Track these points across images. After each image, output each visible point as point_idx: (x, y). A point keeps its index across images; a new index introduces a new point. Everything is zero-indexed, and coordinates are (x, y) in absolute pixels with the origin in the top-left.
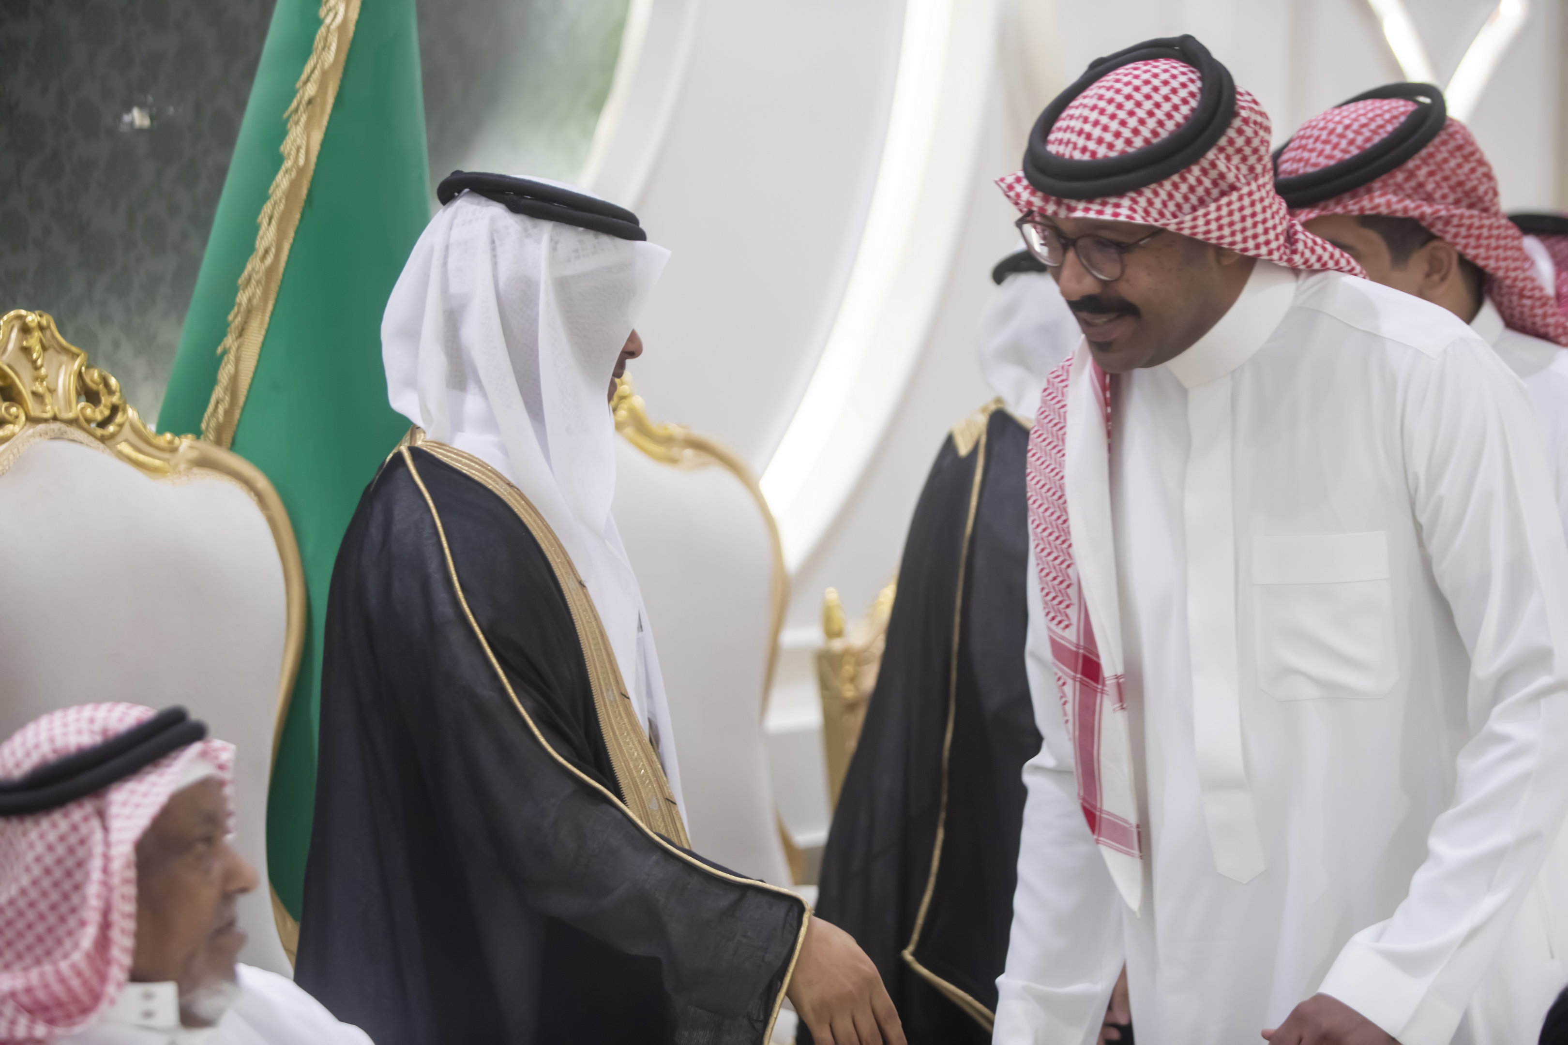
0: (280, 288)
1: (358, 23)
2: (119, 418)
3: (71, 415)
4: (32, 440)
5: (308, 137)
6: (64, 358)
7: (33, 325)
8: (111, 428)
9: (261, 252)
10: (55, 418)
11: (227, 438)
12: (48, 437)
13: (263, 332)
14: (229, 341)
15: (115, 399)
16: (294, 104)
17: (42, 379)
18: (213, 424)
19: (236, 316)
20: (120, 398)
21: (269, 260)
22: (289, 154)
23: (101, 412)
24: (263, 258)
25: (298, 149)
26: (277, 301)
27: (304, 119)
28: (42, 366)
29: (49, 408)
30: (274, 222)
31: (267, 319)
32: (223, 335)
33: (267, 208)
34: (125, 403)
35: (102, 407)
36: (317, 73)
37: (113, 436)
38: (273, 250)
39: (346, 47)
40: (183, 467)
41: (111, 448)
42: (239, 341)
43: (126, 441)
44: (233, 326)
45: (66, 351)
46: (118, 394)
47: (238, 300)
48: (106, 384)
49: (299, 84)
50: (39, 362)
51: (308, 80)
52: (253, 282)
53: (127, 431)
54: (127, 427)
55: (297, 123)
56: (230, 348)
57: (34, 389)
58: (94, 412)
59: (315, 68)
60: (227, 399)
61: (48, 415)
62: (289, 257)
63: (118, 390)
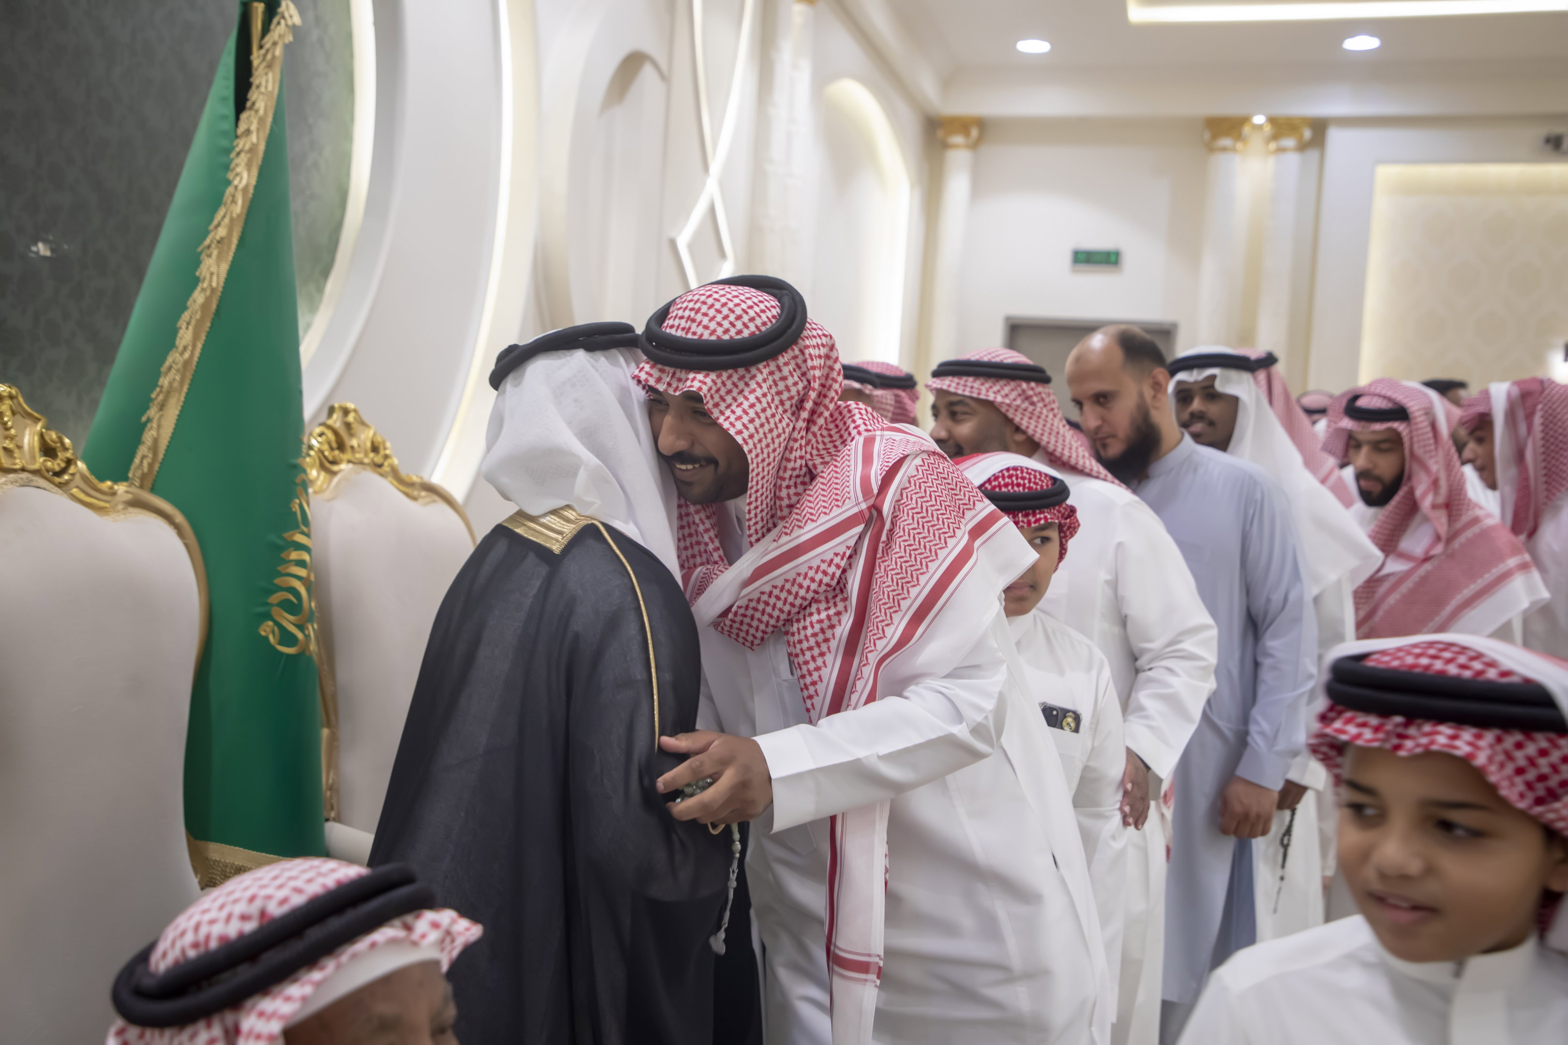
0: (193, 376)
1: (256, 187)
2: (72, 470)
3: (36, 466)
4: (5, 487)
5: (218, 266)
6: (29, 422)
7: (5, 394)
8: (66, 477)
9: (181, 348)
10: (23, 470)
11: (148, 484)
12: (18, 484)
13: (179, 408)
14: (153, 412)
15: (69, 454)
16: (207, 242)
17: (11, 438)
18: (139, 473)
19: (158, 395)
20: (73, 454)
21: (187, 355)
22: (204, 279)
23: (59, 464)
24: (182, 354)
25: (212, 274)
26: (190, 385)
27: (215, 253)
28: (11, 428)
29: (18, 461)
30: (190, 328)
31: (183, 399)
32: (147, 408)
33: (186, 315)
34: (77, 458)
35: (58, 461)
36: (227, 220)
37: (67, 483)
38: (190, 348)
39: (247, 204)
40: (120, 507)
41: (66, 492)
42: (161, 413)
43: (77, 487)
44: (156, 402)
45: (30, 416)
46: (71, 451)
47: (160, 383)
48: (62, 444)
49: (212, 227)
50: (10, 424)
51: (219, 225)
52: (173, 371)
53: (78, 480)
54: (78, 476)
55: (209, 256)
56: (153, 418)
57: (5, 445)
58: (53, 464)
59: (224, 217)
60: (150, 455)
61: (18, 467)
62: (201, 354)
63: (71, 448)
